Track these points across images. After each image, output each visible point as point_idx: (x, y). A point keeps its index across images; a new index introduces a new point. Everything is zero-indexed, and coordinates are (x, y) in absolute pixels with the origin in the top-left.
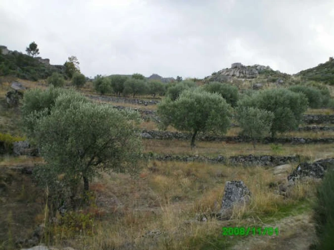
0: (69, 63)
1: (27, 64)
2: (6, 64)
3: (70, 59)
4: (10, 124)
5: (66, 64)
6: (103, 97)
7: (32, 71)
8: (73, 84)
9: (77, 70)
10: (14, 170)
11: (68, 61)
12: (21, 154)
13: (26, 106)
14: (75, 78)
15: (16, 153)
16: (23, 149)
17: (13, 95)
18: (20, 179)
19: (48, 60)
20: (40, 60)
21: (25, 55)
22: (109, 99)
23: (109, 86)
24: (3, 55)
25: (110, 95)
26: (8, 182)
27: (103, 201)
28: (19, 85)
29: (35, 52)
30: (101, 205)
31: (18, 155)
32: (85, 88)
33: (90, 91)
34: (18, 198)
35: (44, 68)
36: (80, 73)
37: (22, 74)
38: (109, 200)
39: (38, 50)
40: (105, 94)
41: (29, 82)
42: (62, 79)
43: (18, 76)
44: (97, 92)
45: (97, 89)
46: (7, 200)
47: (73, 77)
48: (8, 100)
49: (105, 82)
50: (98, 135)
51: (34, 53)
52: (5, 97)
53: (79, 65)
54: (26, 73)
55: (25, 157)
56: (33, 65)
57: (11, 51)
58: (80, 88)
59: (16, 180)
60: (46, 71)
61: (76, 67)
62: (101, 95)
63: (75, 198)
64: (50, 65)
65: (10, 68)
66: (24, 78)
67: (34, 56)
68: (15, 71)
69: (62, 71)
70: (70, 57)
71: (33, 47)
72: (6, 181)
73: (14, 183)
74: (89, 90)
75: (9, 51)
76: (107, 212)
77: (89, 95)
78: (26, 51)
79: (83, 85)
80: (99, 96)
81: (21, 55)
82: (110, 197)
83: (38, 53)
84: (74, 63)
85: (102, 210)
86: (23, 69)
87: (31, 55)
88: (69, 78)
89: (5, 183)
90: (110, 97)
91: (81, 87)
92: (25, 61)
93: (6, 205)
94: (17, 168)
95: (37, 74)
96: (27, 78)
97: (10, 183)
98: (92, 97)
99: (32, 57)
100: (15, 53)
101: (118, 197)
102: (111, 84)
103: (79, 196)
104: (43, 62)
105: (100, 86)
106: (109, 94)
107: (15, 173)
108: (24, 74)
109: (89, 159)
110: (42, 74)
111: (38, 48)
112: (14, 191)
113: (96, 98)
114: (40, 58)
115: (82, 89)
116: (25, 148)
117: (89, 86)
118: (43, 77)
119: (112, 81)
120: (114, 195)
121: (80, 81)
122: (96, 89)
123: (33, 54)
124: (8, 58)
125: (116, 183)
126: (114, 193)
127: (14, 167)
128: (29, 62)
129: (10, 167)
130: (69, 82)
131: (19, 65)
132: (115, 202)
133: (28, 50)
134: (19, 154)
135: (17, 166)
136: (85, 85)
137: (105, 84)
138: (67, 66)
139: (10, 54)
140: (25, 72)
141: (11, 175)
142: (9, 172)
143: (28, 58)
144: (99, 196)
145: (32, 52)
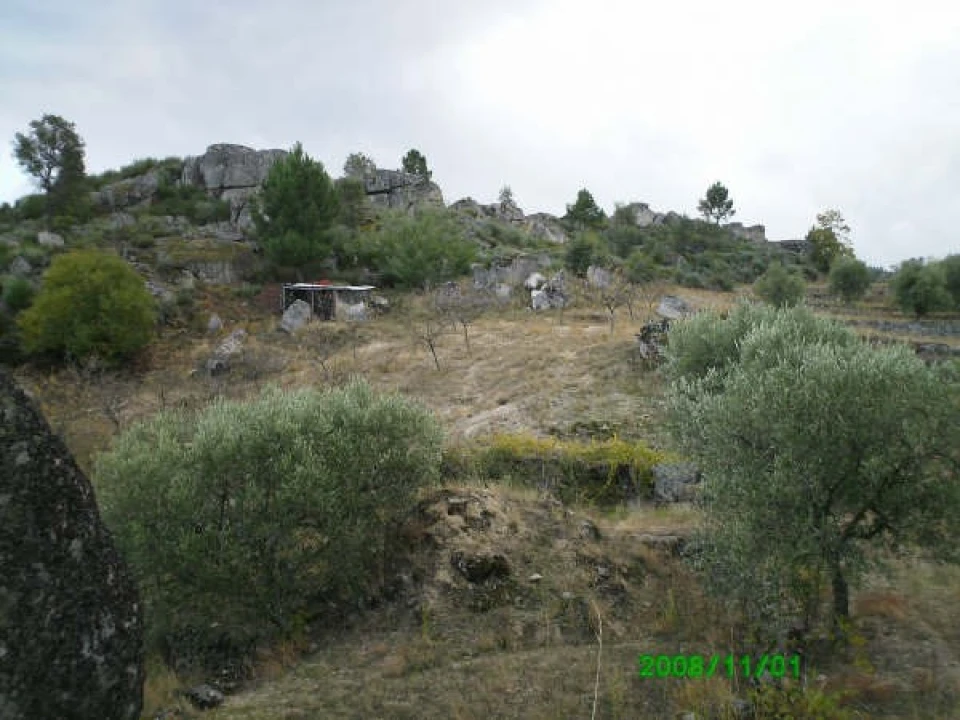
0: (819, 231)
1: (703, 246)
2: (647, 251)
3: (821, 219)
4: (647, 414)
5: (813, 236)
6: (923, 324)
7: (717, 263)
8: (833, 292)
9: (845, 251)
10: (650, 545)
11: (819, 226)
12: (677, 500)
13: (675, 365)
14: (837, 274)
15: (661, 497)
16: (681, 484)
17: (656, 334)
18: (666, 570)
19: (760, 229)
20: (737, 232)
21: (698, 221)
22: (943, 328)
23: (940, 290)
24: (639, 227)
25: (946, 318)
26: (632, 579)
27: (896, 651)
28: (679, 304)
29: (722, 210)
30: (889, 661)
31: (668, 502)
32: (868, 300)
33: (885, 309)
34: (657, 626)
35: (748, 253)
36: (853, 256)
37: (689, 275)
38: (917, 648)
39: (730, 204)
40: (929, 313)
41: (709, 293)
42: (799, 279)
43: (679, 280)
44: (904, 310)
45: (903, 302)
46: (629, 629)
47: (832, 271)
48: (643, 348)
49: (927, 279)
50: (865, 446)
51: (722, 214)
52: (636, 340)
53: (850, 236)
54: (701, 271)
55: (686, 507)
56: (718, 247)
57: (660, 214)
58: (853, 302)
59: (654, 573)
60: (757, 260)
61: (840, 240)
62: (918, 317)
63: (807, 637)
64: (766, 241)
65: (658, 260)
66: (695, 285)
67: (722, 222)
68: (669, 268)
69: (801, 255)
70: (823, 213)
71: (717, 197)
72: (626, 576)
73: (649, 583)
74: (882, 305)
75: (656, 216)
76: (906, 686)
77: (881, 320)
78: (700, 209)
79: (862, 292)
80: (910, 320)
81: (686, 223)
82: (921, 637)
83: (733, 212)
84: (835, 230)
85: (885, 681)
86: (692, 261)
87: (713, 220)
88: (820, 275)
89: (623, 581)
90: (943, 322)
91: (857, 299)
92: (697, 236)
93: (624, 644)
94: (660, 539)
95: (731, 272)
96: (704, 283)
97: (639, 583)
98: (887, 327)
99: (717, 225)
100: (668, 219)
101: (946, 638)
102: (944, 281)
103: (821, 631)
104: (748, 237)
105: (912, 291)
106: (943, 314)
107: (652, 555)
108: (696, 274)
109: (849, 519)
110: (746, 270)
111: (730, 197)
112: (648, 604)
113: (901, 327)
114: (738, 225)
115: (860, 304)
116: (686, 482)
117: (881, 293)
118: (747, 279)
119: (950, 275)
120: (936, 633)
121: (854, 281)
122: (901, 302)
123: (718, 218)
124: (653, 235)
125: (947, 592)
126: (938, 626)
127: (652, 538)
128: (709, 240)
129: (642, 538)
130: (824, 285)
131: (680, 251)
132: (934, 656)
133: (705, 206)
134: (671, 499)
135: (661, 535)
136: (868, 293)
137: (924, 284)
138: (814, 241)
139: (658, 222)
140: (698, 268)
141: (641, 560)
142: (638, 550)
143: (705, 228)
144: (887, 634)
145: (715, 210)
